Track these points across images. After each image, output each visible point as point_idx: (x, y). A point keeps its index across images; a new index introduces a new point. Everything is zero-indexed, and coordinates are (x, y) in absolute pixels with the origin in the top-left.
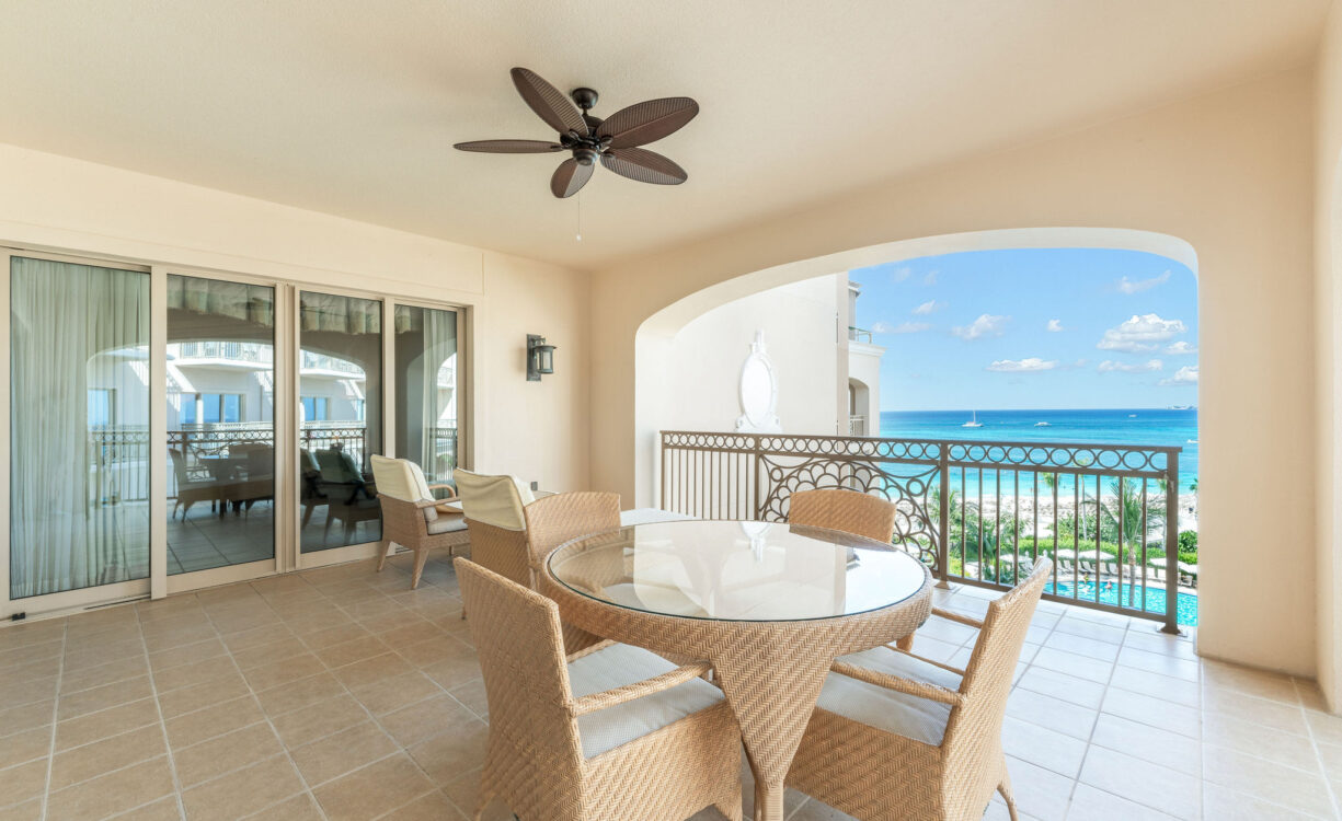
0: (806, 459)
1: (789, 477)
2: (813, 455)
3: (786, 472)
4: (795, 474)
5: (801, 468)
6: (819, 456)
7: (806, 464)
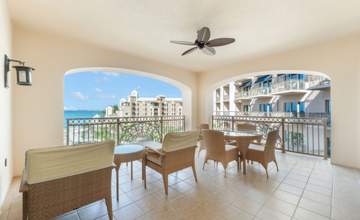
0: (133, 123)
1: (129, 129)
2: (135, 122)
3: (128, 128)
4: (131, 128)
5: (132, 126)
6: (138, 122)
7: (134, 125)
